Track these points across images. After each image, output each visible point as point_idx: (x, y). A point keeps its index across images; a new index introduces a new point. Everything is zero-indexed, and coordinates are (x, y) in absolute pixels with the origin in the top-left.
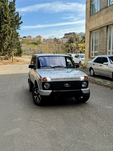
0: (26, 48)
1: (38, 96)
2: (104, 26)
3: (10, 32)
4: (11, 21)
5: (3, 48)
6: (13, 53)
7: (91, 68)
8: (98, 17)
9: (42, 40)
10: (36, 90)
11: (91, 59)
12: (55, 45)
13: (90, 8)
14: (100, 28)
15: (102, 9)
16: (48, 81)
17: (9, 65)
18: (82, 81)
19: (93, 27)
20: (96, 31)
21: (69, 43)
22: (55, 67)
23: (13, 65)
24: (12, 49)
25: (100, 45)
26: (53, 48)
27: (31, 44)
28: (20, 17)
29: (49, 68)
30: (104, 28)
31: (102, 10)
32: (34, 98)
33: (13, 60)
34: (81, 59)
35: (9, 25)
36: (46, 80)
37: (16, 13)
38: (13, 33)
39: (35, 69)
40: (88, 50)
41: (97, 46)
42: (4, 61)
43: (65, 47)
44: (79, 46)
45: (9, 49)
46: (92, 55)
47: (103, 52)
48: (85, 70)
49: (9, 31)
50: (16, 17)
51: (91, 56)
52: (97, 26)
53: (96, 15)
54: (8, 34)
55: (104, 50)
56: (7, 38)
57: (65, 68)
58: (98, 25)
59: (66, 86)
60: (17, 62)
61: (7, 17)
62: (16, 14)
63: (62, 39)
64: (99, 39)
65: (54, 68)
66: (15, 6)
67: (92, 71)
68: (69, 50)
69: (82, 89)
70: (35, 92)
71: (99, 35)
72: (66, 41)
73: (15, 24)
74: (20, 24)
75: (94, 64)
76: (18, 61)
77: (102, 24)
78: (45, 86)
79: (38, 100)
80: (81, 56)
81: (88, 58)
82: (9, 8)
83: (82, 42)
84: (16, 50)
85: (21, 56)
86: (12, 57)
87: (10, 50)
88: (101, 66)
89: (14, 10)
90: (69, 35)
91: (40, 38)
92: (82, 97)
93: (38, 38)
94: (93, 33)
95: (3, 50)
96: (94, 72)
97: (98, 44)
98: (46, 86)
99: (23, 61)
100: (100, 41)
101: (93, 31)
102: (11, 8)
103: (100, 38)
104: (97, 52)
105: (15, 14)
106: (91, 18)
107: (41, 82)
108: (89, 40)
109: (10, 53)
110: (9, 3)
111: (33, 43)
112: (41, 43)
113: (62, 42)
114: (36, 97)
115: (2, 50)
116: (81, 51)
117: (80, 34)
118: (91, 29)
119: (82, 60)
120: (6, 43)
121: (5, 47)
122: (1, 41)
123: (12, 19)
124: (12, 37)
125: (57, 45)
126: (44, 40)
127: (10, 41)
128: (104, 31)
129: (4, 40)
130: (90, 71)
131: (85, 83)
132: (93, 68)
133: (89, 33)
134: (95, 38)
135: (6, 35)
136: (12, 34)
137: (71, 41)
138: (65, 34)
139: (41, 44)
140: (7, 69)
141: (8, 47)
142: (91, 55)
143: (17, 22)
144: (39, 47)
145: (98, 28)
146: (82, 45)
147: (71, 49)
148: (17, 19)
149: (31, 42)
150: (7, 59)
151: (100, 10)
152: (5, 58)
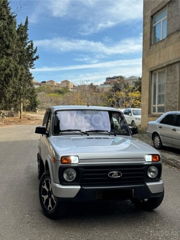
0: (45, 99)
1: (50, 197)
2: (176, 61)
3: (17, 72)
4: (20, 54)
5: (5, 97)
6: (22, 106)
7: (155, 134)
8: (164, 47)
9: (71, 86)
10: (47, 182)
11: (151, 118)
12: (91, 94)
13: (151, 33)
14: (168, 66)
15: (172, 34)
16: (72, 165)
17: (13, 126)
18: (149, 166)
19: (156, 64)
20: (160, 71)
21: (113, 92)
22: (89, 132)
23: (19, 126)
24: (20, 99)
25: (168, 94)
26: (88, 99)
27: (52, 93)
28: (34, 49)
29: (77, 134)
30: (176, 65)
31: (172, 36)
32: (41, 199)
33: (21, 118)
34: (134, 117)
35: (16, 61)
36: (69, 162)
37: (29, 42)
38: (23, 74)
39: (48, 136)
40: (148, 103)
41: (163, 96)
42: (7, 118)
43: (106, 97)
44: (130, 97)
45: (15, 98)
46: (154, 111)
47: (174, 106)
48: (143, 136)
49: (16, 70)
50: (28, 49)
51: (153, 113)
52: (163, 62)
53: (161, 45)
54: (13, 74)
55: (176, 102)
56: (11, 81)
57: (110, 134)
58: (165, 61)
59: (113, 176)
60: (29, 121)
61: (11, 45)
62: (28, 45)
63: (102, 86)
64: (167, 83)
65: (86, 133)
66: (28, 32)
67: (157, 139)
68: (113, 103)
69: (148, 184)
70: (45, 187)
71: (166, 76)
72: (109, 89)
73: (27, 60)
74: (35, 59)
75: (161, 127)
76: (29, 119)
77: (171, 58)
78: (65, 176)
79: (50, 205)
80: (135, 112)
81: (146, 115)
82: (16, 34)
83: (136, 89)
84: (28, 101)
85: (35, 111)
86: (19, 112)
87: (16, 101)
88: (174, 130)
89: (26, 37)
90: (113, 80)
91: (67, 83)
92: (146, 200)
93: (65, 83)
94: (155, 74)
95: (5, 100)
96: (160, 141)
97: (164, 93)
98: (68, 175)
99: (38, 119)
100: (167, 87)
101: (155, 70)
102: (21, 34)
103: (169, 82)
104: (163, 105)
105: (26, 44)
106: (151, 49)
107: (56, 165)
108: (148, 86)
109: (16, 106)
110: (17, 26)
111: (56, 92)
112: (69, 91)
113: (103, 90)
114: (45, 197)
115: (3, 101)
116: (133, 105)
117: (131, 78)
118: (152, 68)
119: (136, 119)
120: (10, 89)
121: (8, 96)
122: (1, 86)
123: (22, 52)
124: (20, 80)
125: (94, 94)
126: (74, 86)
127: (17, 87)
128: (175, 70)
129: (7, 84)
130: (153, 139)
131: (153, 169)
132: (159, 133)
133: (148, 74)
134: (159, 82)
135: (10, 76)
136: (21, 76)
137: (117, 88)
138: (107, 79)
139: (69, 93)
140: (8, 133)
141: (13, 96)
142: (152, 110)
143: (30, 56)
144: (65, 97)
145: (165, 65)
146: (135, 95)
147: (117, 101)
148: (30, 52)
149: (53, 89)
150: (12, 116)
151: (168, 36)
152: (9, 114)
